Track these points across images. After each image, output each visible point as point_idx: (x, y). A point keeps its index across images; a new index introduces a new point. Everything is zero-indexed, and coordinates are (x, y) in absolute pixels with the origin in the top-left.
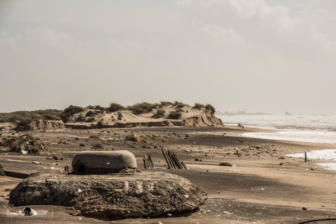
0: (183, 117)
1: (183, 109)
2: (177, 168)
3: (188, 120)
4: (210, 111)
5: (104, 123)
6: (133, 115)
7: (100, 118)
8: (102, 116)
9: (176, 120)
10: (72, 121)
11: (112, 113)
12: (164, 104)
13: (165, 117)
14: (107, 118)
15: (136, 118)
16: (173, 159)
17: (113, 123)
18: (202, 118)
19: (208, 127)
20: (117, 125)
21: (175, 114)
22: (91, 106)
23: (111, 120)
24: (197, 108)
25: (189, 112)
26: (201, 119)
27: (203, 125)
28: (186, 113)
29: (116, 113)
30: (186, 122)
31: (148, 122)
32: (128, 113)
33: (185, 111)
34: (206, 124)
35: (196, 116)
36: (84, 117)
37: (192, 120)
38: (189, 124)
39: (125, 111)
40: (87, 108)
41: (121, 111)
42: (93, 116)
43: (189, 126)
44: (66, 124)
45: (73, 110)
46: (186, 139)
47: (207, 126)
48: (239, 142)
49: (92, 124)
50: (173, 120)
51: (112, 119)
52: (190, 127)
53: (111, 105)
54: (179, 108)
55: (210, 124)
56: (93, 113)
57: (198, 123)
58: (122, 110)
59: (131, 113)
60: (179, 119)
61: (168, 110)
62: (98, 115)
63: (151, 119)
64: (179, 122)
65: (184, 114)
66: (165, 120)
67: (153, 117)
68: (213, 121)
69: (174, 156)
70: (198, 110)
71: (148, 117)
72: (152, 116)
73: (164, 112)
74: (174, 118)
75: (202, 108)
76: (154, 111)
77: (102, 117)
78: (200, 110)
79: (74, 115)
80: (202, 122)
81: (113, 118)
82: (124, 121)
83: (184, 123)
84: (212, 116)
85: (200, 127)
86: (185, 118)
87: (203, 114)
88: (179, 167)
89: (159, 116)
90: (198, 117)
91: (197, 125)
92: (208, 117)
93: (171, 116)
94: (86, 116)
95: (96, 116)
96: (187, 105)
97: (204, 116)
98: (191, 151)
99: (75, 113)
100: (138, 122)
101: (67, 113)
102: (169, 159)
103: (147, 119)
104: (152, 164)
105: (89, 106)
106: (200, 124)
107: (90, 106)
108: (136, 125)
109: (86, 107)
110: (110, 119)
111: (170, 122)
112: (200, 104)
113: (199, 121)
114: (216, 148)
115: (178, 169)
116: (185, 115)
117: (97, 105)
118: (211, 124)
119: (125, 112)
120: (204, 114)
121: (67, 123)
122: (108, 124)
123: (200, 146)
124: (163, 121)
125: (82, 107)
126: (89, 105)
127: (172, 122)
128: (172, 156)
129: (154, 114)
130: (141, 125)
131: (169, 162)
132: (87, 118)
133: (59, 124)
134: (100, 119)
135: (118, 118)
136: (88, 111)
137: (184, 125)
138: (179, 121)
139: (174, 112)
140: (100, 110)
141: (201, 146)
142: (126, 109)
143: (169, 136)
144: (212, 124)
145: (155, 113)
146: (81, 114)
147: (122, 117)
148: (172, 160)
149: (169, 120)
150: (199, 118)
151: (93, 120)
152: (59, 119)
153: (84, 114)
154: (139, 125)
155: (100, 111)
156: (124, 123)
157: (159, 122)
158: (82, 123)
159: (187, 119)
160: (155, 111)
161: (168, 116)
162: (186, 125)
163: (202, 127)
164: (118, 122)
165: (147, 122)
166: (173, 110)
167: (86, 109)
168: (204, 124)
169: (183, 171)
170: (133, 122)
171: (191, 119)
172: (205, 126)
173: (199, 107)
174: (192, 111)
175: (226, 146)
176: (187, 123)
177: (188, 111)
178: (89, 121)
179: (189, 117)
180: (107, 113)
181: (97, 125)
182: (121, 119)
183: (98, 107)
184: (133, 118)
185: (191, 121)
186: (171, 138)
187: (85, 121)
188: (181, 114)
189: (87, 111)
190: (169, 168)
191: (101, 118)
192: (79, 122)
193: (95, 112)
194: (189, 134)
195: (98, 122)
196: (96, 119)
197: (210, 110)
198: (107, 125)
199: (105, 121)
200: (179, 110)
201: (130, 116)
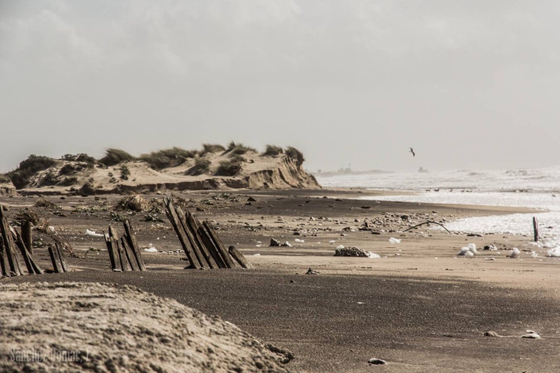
0: (245, 172)
1: (244, 156)
2: (215, 267)
3: (254, 176)
4: (294, 160)
5: (95, 187)
6: (150, 169)
7: (86, 176)
8: (91, 173)
9: (231, 178)
10: (34, 184)
11: (109, 167)
12: (208, 149)
13: (210, 173)
14: (100, 177)
15: (157, 176)
16: (201, 237)
17: (111, 186)
18: (280, 172)
19: (292, 188)
20: (119, 189)
21: (230, 166)
22: (71, 155)
23: (108, 180)
24: (270, 155)
25: (255, 162)
26: (279, 174)
27: (283, 186)
28: (251, 164)
29: (117, 167)
30: (249, 180)
31: (179, 182)
32: (140, 166)
33: (248, 161)
34: (288, 183)
35: (268, 168)
36: (57, 176)
37: (261, 176)
38: (255, 185)
39: (135, 162)
40: (63, 159)
41: (126, 163)
42: (75, 173)
43: (256, 188)
44: (23, 191)
45: (35, 163)
46: (250, 204)
47: (290, 186)
48: (362, 208)
49: (72, 190)
50: (226, 178)
51: (111, 178)
52: (259, 189)
53: (107, 152)
54: (237, 155)
55: (296, 183)
56: (73, 169)
57: (274, 182)
58: (129, 161)
59: (146, 167)
60: (237, 176)
61: (216, 160)
62: (83, 172)
63: (184, 176)
64: (238, 180)
65: (245, 165)
66: (211, 178)
67: (188, 173)
68: (302, 178)
69: (205, 229)
70: (272, 159)
71: (178, 173)
72: (186, 172)
73: (209, 163)
74: (228, 174)
75: (280, 155)
76: (190, 162)
77: (91, 176)
78: (276, 157)
79: (38, 174)
80: (281, 180)
81: (112, 176)
82: (133, 182)
83: (246, 182)
84: (299, 169)
85: (277, 188)
86: (248, 173)
87: (282, 166)
88: (223, 263)
89: (199, 170)
90: (273, 170)
91: (271, 186)
92: (291, 171)
93: (223, 171)
94: (61, 175)
95: (79, 173)
96: (251, 150)
97: (284, 169)
98: (261, 225)
99: (40, 169)
100: (159, 182)
101: (25, 169)
102: (189, 238)
103: (175, 177)
104: (135, 254)
105: (66, 156)
106: (278, 183)
107: (68, 155)
108: (156, 188)
109: (61, 158)
110: (105, 179)
111: (219, 181)
112: (275, 147)
113: (275, 178)
114: (316, 220)
115: (220, 268)
116: (248, 168)
117: (81, 153)
118: (298, 183)
119: (135, 164)
120: (284, 166)
121: (25, 188)
122: (102, 187)
123: (279, 217)
124: (207, 180)
125: (54, 158)
126: (66, 154)
127: (225, 182)
128: (201, 229)
129: (191, 167)
130: (165, 189)
131: (189, 248)
132: (63, 178)
133: (7, 189)
134: (87, 179)
135: (121, 176)
136: (65, 164)
137: (247, 186)
138: (237, 178)
139: (228, 163)
140: (86, 161)
141: (282, 217)
142: (136, 160)
143: (213, 200)
144: (300, 183)
145: (193, 166)
146: (51, 171)
147: (129, 173)
148: (200, 241)
149: (219, 179)
150: (274, 173)
151: (73, 181)
152: (7, 180)
153: (57, 171)
154: (161, 187)
155: (86, 164)
156: (133, 184)
157: (200, 182)
158: (53, 188)
159: (252, 174)
160: (192, 162)
161: (216, 170)
162: (251, 185)
163: (281, 188)
164: (120, 183)
165: (176, 182)
166: (226, 159)
167: (60, 161)
168: (285, 183)
169: (232, 275)
170: (151, 182)
171: (259, 175)
172: (286, 187)
173: (274, 152)
174: (261, 159)
175: (337, 217)
176: (252, 182)
177: (254, 160)
178: (67, 183)
179: (256, 171)
180: (101, 166)
181: (80, 190)
182: (127, 179)
183: (82, 158)
184: (149, 175)
185: (260, 178)
186: (218, 203)
187: (58, 183)
188: (241, 165)
189: (62, 164)
190: (192, 266)
191: (89, 178)
192: (46, 187)
193: (77, 166)
194: (256, 197)
195: (83, 184)
196: (79, 179)
197: (294, 158)
198: (100, 189)
199: (96, 182)
200: (238, 159)
201: (143, 171)
